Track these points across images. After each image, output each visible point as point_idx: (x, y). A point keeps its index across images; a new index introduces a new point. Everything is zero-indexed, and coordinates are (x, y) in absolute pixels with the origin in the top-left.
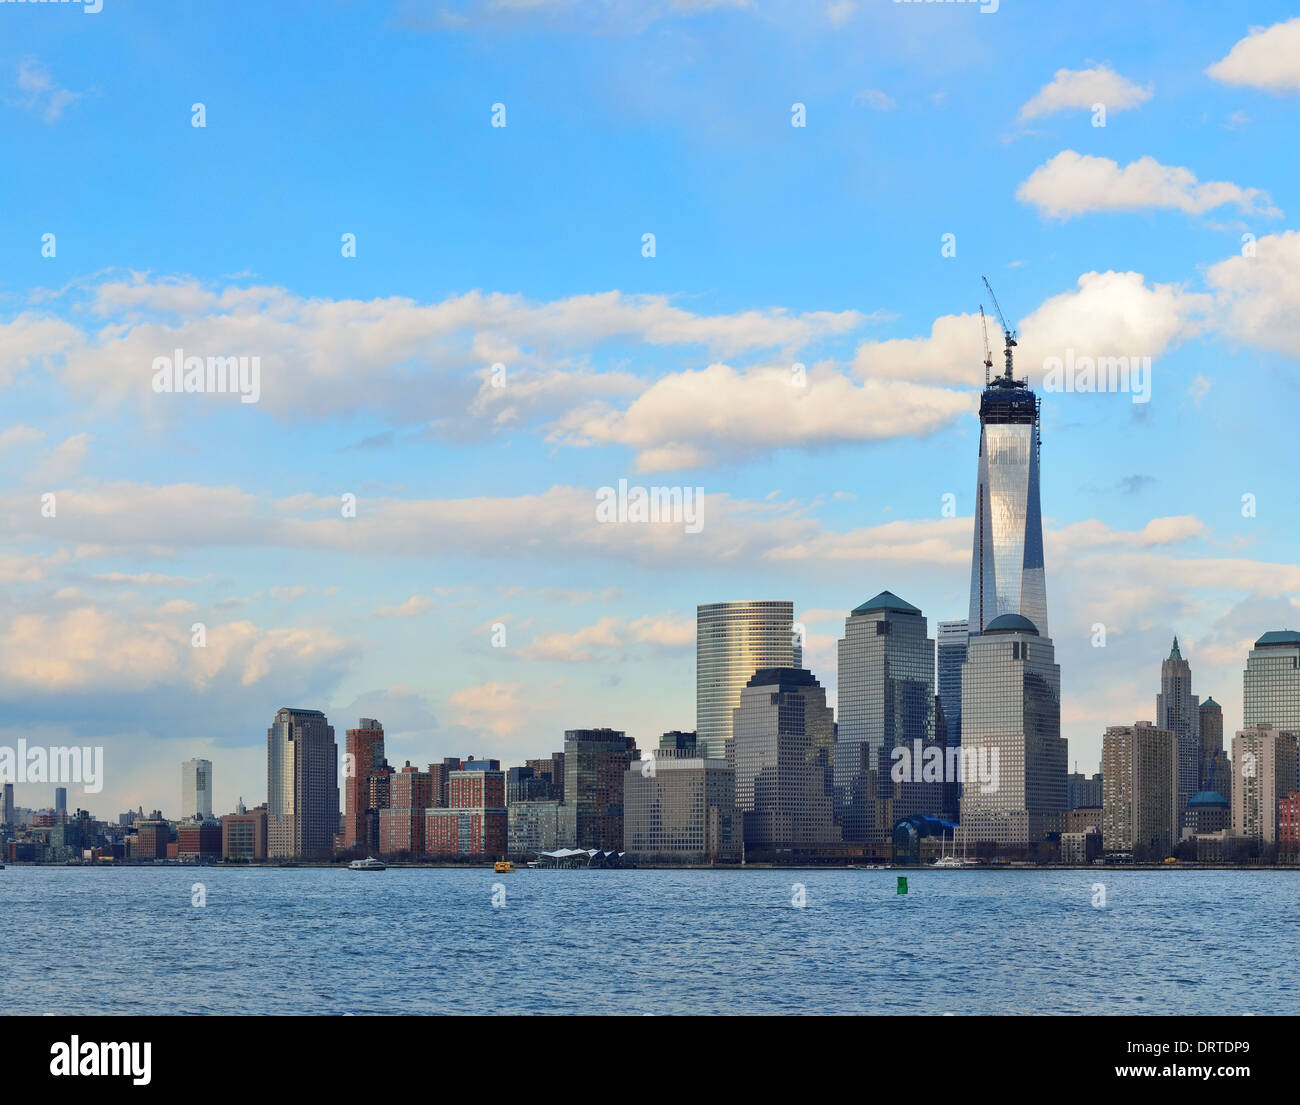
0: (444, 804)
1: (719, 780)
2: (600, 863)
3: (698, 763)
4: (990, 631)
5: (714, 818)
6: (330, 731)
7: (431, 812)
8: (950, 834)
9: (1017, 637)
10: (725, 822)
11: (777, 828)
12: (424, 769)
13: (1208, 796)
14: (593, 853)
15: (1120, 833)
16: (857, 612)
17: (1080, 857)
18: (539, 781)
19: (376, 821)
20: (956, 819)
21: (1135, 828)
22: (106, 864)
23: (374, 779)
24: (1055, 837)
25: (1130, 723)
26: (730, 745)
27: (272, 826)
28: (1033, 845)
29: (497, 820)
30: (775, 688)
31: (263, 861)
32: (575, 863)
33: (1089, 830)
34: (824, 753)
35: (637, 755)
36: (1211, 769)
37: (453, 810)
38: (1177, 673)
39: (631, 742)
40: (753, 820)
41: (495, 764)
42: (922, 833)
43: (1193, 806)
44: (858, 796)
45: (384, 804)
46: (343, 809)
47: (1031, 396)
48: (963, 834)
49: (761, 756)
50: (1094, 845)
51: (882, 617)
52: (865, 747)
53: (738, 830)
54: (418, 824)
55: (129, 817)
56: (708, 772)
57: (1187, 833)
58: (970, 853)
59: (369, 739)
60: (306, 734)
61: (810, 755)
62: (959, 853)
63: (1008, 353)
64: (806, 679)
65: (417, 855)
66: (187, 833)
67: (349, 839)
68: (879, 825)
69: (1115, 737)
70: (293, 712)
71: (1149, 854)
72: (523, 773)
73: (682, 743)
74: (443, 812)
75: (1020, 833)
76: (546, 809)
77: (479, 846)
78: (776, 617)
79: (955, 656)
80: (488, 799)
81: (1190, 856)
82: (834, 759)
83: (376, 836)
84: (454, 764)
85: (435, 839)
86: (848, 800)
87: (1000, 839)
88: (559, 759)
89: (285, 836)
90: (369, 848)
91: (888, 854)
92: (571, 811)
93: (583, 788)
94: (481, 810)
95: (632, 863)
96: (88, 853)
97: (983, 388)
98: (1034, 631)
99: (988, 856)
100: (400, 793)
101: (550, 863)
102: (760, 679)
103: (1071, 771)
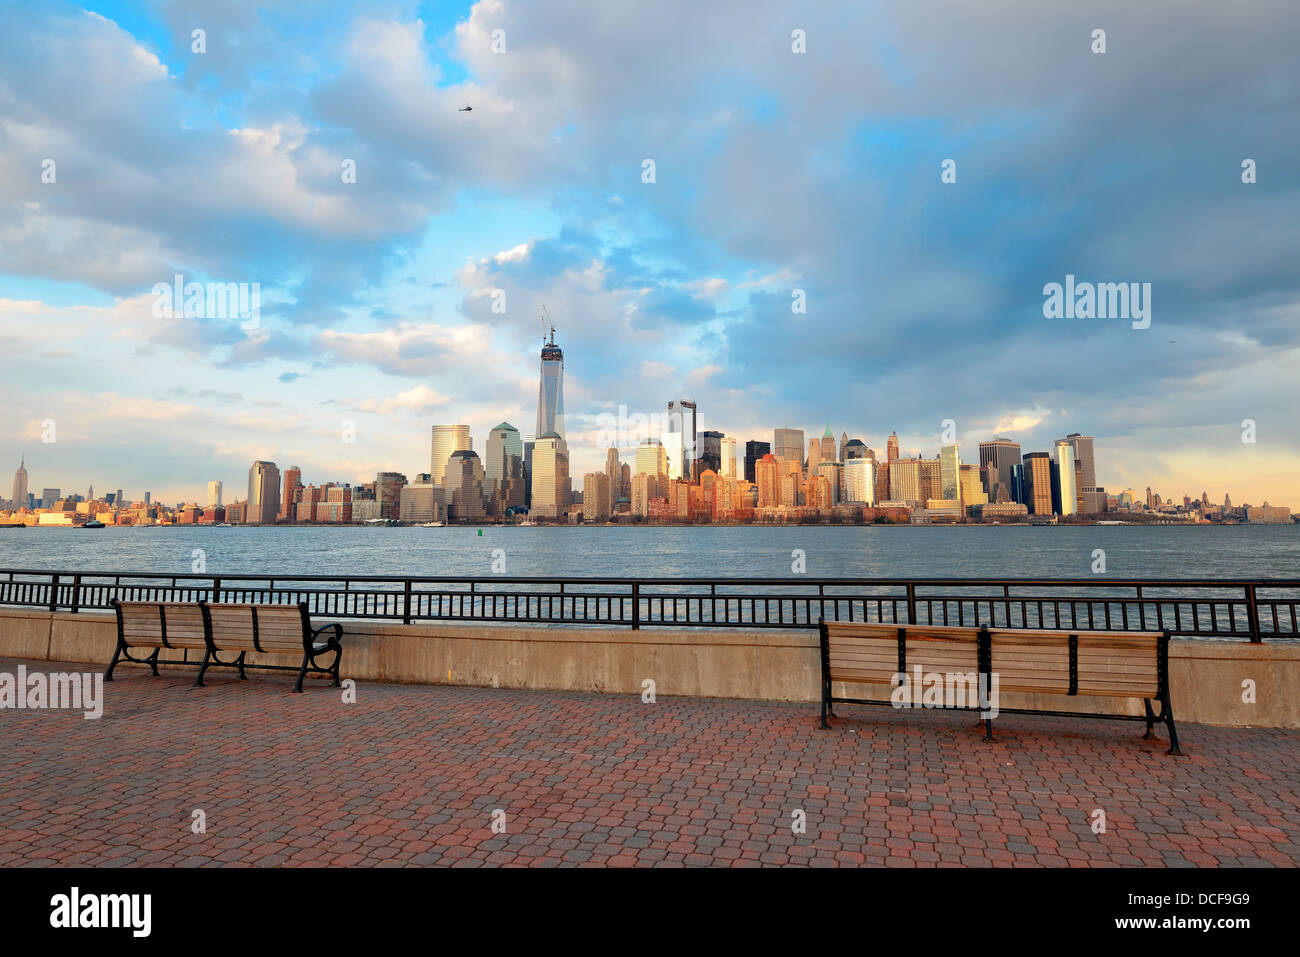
0: (326, 501)
1: (438, 493)
2: (390, 524)
3: (431, 486)
4: (544, 438)
5: (436, 507)
6: (278, 471)
7: (319, 504)
8: (527, 513)
9: (553, 440)
10: (440, 508)
11: (461, 511)
12: (318, 487)
13: (623, 499)
14: (387, 520)
15: (590, 513)
16: (494, 430)
17: (575, 522)
18: (366, 493)
19: (296, 507)
20: (530, 508)
21: (595, 511)
22: (167, 526)
23: (296, 490)
24: (566, 514)
25: (594, 472)
26: (443, 479)
27: (249, 509)
28: (558, 517)
29: (348, 509)
30: (462, 458)
31: (244, 523)
32: (379, 524)
33: (579, 512)
34: (480, 482)
35: (406, 483)
36: (624, 488)
37: (329, 504)
38: (614, 453)
39: (404, 477)
40: (451, 508)
41: (348, 485)
42: (517, 513)
43: (617, 502)
44: (493, 498)
45: (299, 500)
46: (281, 502)
47: (560, 351)
48: (532, 513)
49: (456, 482)
50: (580, 518)
51: (504, 432)
52: (496, 481)
53: (445, 511)
54: (314, 510)
55: (181, 505)
56: (434, 489)
57: (615, 513)
58: (534, 520)
59: (294, 474)
60: (266, 472)
61: (475, 483)
62: (530, 520)
63: (552, 334)
64: (473, 454)
65: (313, 521)
66: (209, 512)
67: (283, 515)
68: (500, 508)
69: (588, 477)
70: (261, 463)
71: (601, 520)
72: (360, 489)
73: (426, 478)
74: (325, 504)
75: (553, 513)
76: (368, 503)
77: (340, 518)
78: (464, 430)
79: (530, 447)
80: (345, 500)
81: (615, 520)
82: (483, 485)
83: (295, 514)
84: (331, 485)
85: (320, 516)
86: (489, 500)
87: (546, 515)
88: (375, 484)
89: (255, 514)
90: (291, 520)
91: (503, 520)
92: (379, 504)
93: (384, 495)
94: (341, 504)
95: (402, 524)
96: (158, 521)
97: (542, 347)
98: (559, 438)
99: (541, 520)
100: (307, 494)
101: (368, 524)
102: (456, 454)
103: (573, 490)
